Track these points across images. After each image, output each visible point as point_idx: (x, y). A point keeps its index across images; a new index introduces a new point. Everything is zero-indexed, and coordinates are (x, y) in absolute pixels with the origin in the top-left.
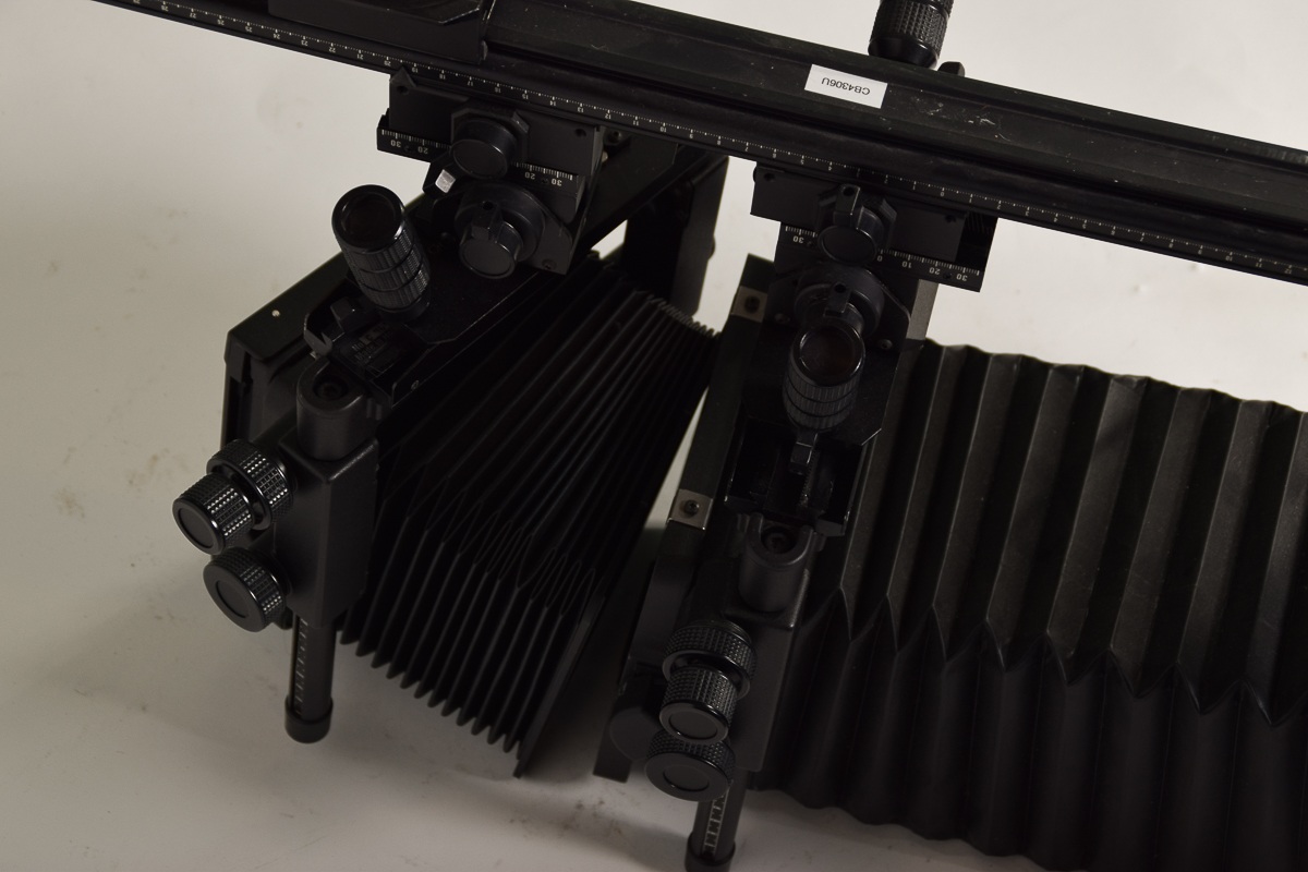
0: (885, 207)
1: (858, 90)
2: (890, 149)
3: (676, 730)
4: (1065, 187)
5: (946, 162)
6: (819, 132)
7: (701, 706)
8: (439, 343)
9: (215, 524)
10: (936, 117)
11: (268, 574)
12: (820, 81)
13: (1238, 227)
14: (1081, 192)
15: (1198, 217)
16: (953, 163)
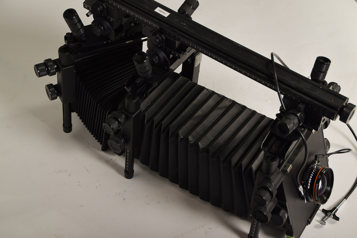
0: (163, 36)
1: (164, 13)
2: (165, 25)
3: (105, 129)
4: (193, 39)
5: (174, 29)
6: (154, 19)
7: (110, 126)
8: (85, 46)
9: (39, 71)
10: (176, 21)
11: (55, 90)
12: (158, 10)
13: (222, 54)
14: (196, 41)
15: (215, 50)
16: (175, 30)
